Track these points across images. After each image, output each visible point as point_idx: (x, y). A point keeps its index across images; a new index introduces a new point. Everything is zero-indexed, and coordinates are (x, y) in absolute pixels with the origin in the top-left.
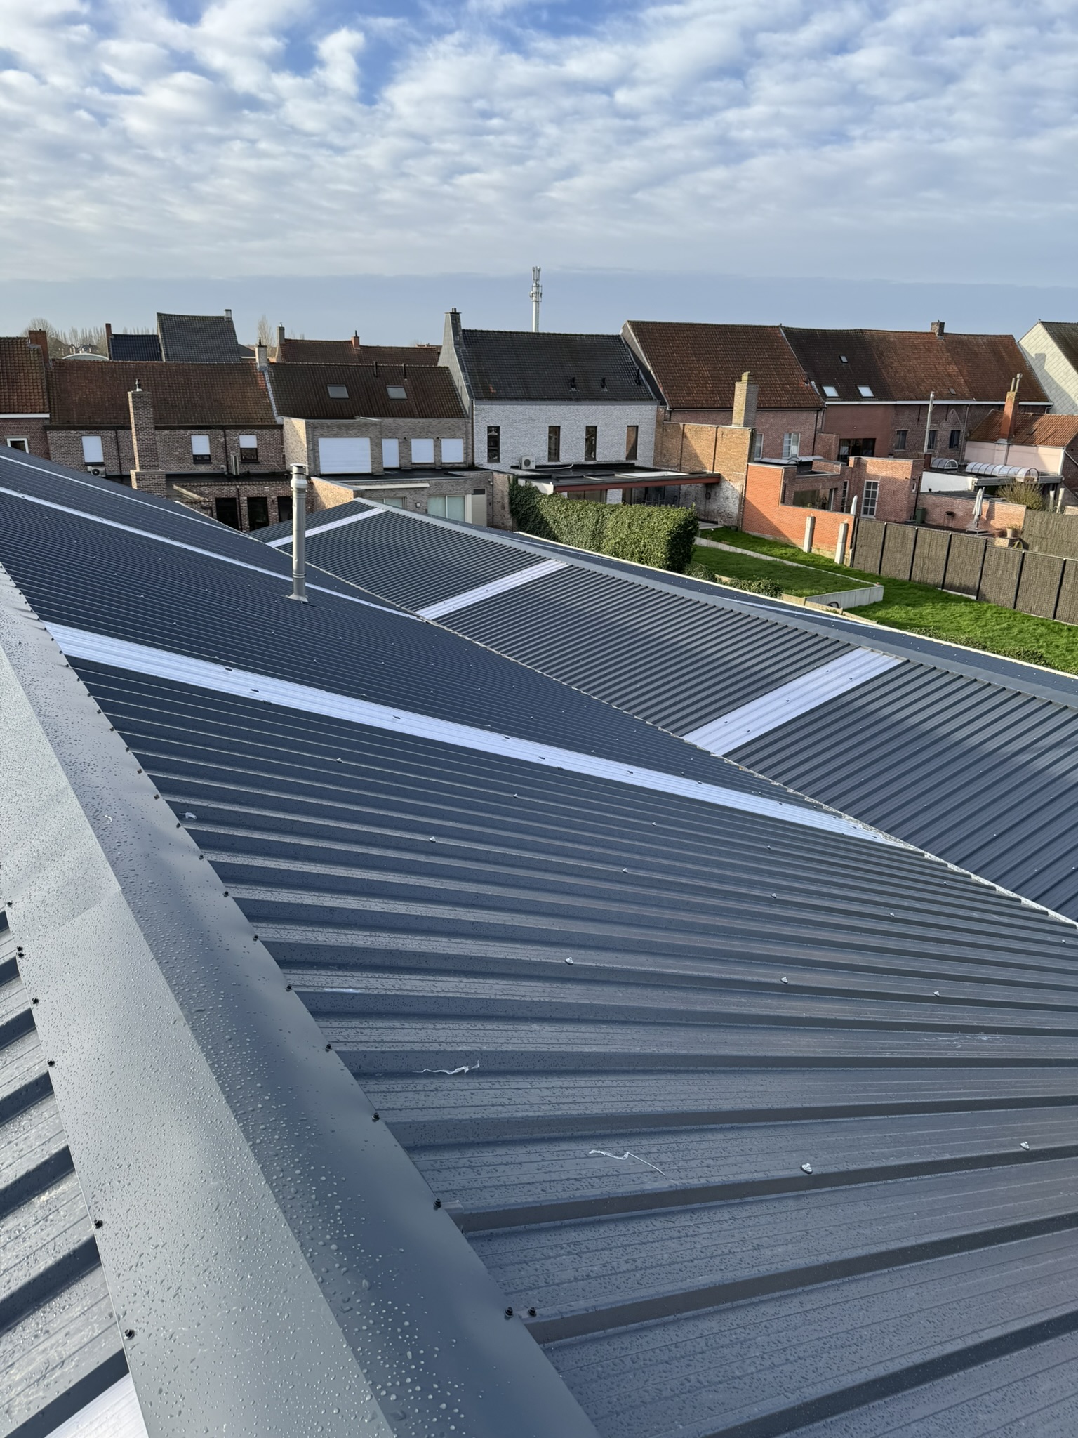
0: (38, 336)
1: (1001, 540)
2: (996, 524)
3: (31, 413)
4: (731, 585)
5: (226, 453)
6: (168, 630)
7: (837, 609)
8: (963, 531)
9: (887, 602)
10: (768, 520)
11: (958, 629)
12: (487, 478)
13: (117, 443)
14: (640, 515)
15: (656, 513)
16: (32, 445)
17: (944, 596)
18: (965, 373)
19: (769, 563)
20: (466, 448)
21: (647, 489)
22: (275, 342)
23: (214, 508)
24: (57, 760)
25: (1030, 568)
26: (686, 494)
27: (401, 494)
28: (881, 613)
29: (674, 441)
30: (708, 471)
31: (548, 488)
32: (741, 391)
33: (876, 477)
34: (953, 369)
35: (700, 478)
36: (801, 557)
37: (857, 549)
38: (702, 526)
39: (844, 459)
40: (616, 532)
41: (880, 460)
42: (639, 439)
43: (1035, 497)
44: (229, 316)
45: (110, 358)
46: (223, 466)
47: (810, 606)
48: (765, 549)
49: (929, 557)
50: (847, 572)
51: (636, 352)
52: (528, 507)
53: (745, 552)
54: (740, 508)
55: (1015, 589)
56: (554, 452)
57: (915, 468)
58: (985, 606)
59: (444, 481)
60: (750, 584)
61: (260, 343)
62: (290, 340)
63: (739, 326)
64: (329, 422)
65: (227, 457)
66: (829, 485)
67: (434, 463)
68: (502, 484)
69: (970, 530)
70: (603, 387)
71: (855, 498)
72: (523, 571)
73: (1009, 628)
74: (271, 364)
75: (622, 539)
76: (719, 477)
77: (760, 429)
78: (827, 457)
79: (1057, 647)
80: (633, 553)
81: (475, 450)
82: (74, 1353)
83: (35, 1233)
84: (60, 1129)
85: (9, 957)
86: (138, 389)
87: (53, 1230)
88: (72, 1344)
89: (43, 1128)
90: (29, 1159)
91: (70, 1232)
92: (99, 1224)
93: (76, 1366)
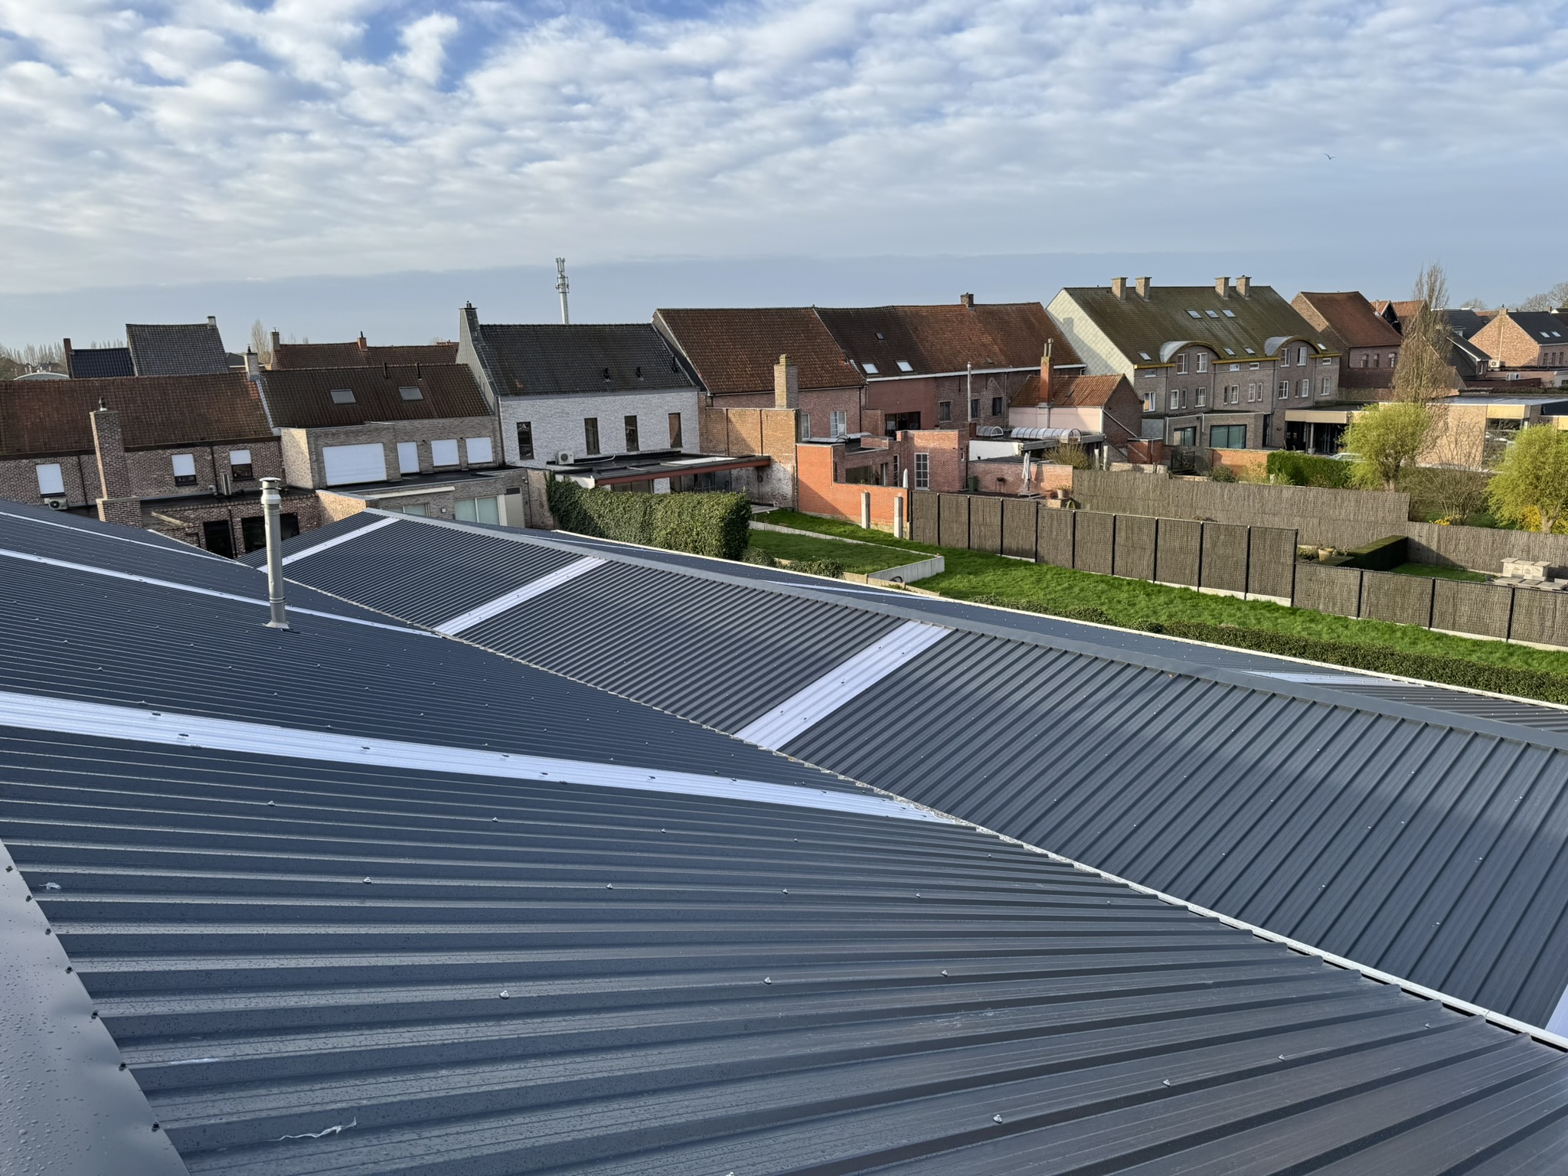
1: (1053, 501)
2: (1047, 485)
4: (791, 568)
5: (215, 472)
6: (88, 677)
7: (899, 584)
8: (1016, 496)
9: (949, 572)
10: (822, 498)
11: (1021, 593)
12: (520, 476)
13: (80, 469)
14: (689, 503)
15: (706, 500)
17: (1005, 561)
18: (999, 342)
19: (829, 542)
20: (494, 447)
21: (696, 476)
22: (270, 347)
23: (202, 533)
25: (1083, 527)
26: (737, 479)
27: (422, 500)
28: (944, 584)
29: (719, 426)
30: (756, 454)
31: (589, 482)
32: (780, 373)
33: (925, 448)
34: (987, 339)
35: (749, 461)
36: (861, 534)
37: (914, 522)
38: (756, 510)
39: (891, 434)
40: (667, 523)
41: (926, 432)
42: (682, 426)
43: (1081, 456)
44: (213, 323)
45: (70, 376)
46: (211, 486)
47: (875, 583)
48: (823, 528)
49: (984, 524)
50: (907, 545)
51: (669, 339)
52: (569, 503)
53: (803, 532)
54: (793, 489)
55: (1071, 548)
56: (593, 443)
57: (961, 438)
58: (1045, 568)
59: (472, 483)
60: (811, 565)
61: (249, 350)
62: (286, 345)
63: (771, 309)
64: (334, 429)
65: (216, 476)
66: (879, 461)
67: (460, 465)
68: (538, 481)
69: (1022, 494)
70: (639, 376)
71: (906, 471)
72: (558, 572)
73: (1070, 587)
74: (264, 371)
75: (673, 529)
76: (769, 459)
77: (804, 408)
78: (875, 433)
79: (1119, 602)
80: (686, 543)
81: (505, 448)
86: (101, 409)
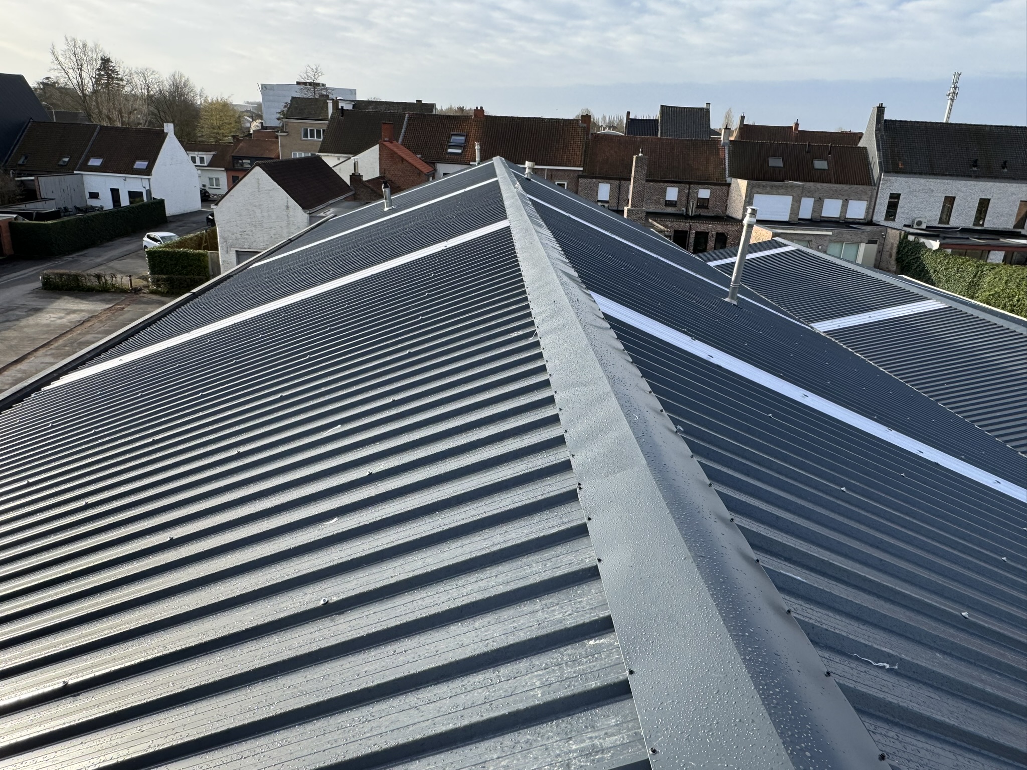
0: (586, 119)
3: (573, 166)
5: (688, 200)
6: (656, 307)
12: (881, 232)
13: (619, 189)
14: (1019, 275)
16: (569, 187)
20: (868, 209)
22: (737, 126)
24: (603, 374)
27: (808, 238)
31: (935, 245)
40: (992, 286)
44: (708, 108)
45: (625, 134)
46: (683, 209)
52: (912, 257)
56: (946, 215)
59: (844, 231)
61: (725, 127)
62: (747, 125)
64: (764, 183)
65: (688, 203)
67: (839, 218)
68: (893, 238)
70: (1003, 168)
72: (904, 306)
74: (731, 141)
80: (1005, 305)
81: (876, 210)
82: (610, 748)
83: (586, 662)
84: (603, 603)
85: (572, 488)
86: (640, 155)
87: (598, 665)
88: (608, 742)
89: (591, 599)
90: (582, 615)
91: (608, 670)
92: (631, 672)
93: (612, 756)
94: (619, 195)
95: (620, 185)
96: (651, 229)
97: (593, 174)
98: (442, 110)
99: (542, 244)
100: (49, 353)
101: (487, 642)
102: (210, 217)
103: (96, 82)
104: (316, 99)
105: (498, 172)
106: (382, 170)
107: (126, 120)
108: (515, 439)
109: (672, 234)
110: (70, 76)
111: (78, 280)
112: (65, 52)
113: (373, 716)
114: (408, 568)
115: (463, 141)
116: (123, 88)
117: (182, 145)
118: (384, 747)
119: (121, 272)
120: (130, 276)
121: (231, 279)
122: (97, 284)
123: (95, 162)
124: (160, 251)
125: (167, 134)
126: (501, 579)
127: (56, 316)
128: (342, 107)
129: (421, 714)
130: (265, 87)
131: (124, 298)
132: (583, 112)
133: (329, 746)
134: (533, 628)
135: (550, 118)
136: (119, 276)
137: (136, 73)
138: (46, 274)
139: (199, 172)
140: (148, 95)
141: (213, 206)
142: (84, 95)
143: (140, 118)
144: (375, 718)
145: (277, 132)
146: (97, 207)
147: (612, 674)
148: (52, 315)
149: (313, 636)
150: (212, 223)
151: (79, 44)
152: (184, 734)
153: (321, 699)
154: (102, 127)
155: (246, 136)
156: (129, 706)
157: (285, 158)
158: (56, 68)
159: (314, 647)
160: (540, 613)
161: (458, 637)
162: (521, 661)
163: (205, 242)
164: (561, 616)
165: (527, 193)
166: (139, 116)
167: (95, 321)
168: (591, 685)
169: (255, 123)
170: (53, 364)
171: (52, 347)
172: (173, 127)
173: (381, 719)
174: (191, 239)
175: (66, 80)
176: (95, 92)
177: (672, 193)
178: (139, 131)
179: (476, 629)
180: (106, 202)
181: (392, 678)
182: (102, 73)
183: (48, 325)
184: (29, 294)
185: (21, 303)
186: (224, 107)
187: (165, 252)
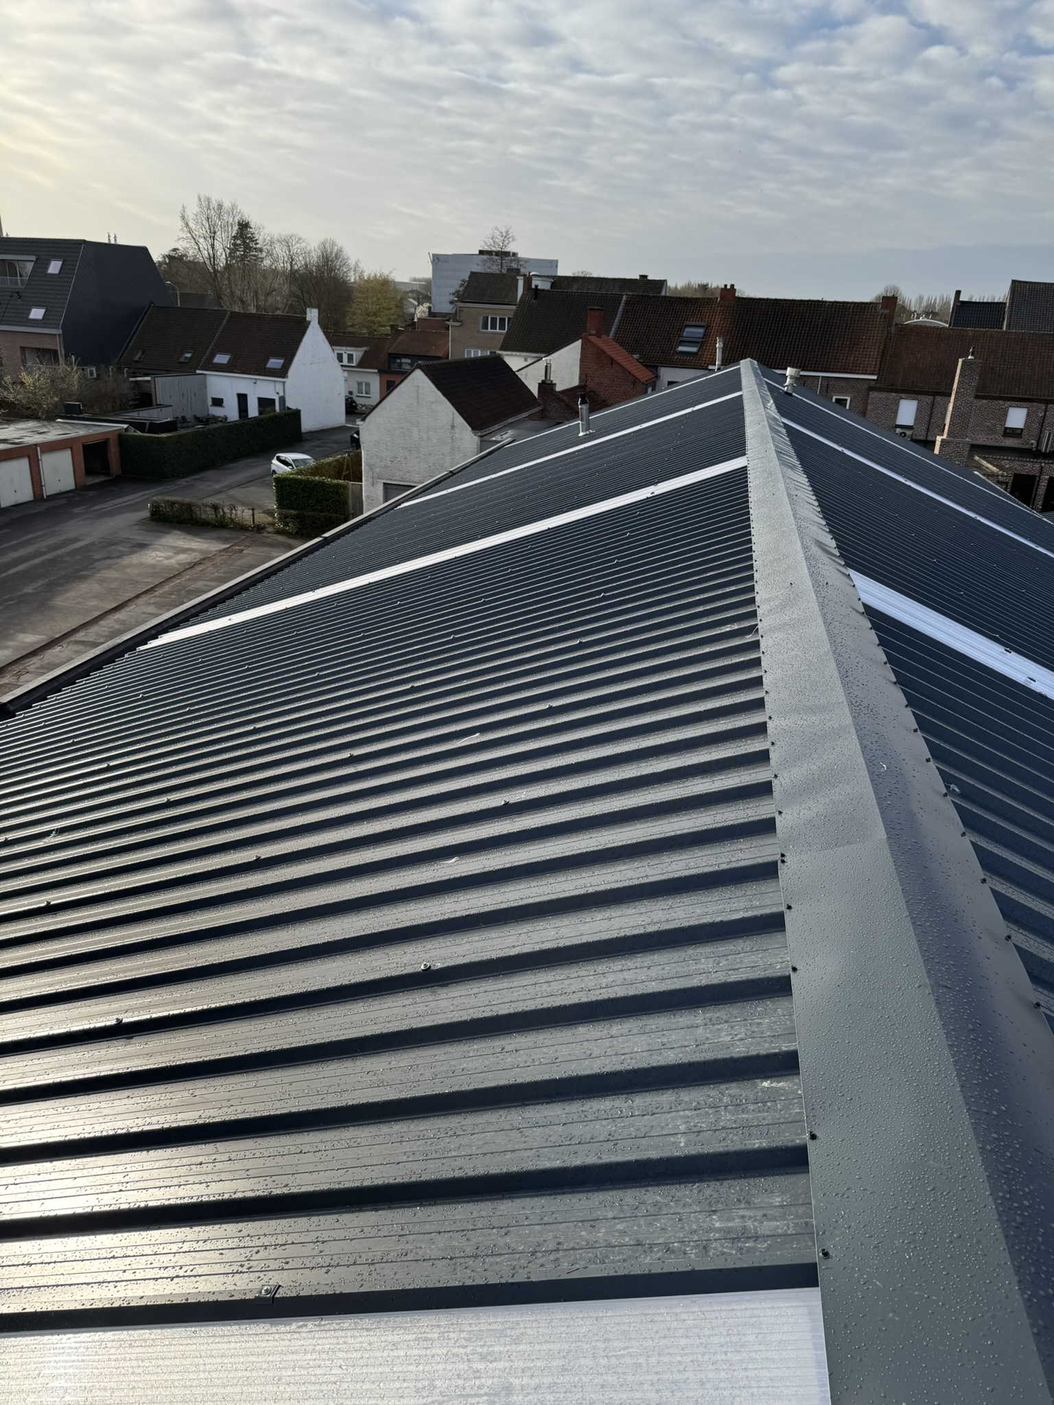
0: (890, 301)
3: (861, 374)
5: (1042, 428)
6: (955, 598)
13: (932, 408)
16: (853, 404)
23: (1010, 483)
24: (844, 698)
45: (951, 325)
46: (1033, 441)
65: (1041, 433)
82: (768, 1236)
83: (753, 1111)
84: (790, 1031)
85: (771, 859)
86: (970, 357)
87: (768, 1117)
88: (767, 1227)
89: (775, 1022)
90: (759, 1044)
91: (783, 1127)
92: (813, 1137)
93: (768, 1249)
94: (931, 419)
95: (933, 404)
96: (976, 473)
97: (892, 385)
98: (676, 288)
99: (789, 496)
100: (152, 601)
101: (623, 1057)
102: (355, 435)
103: (230, 253)
104: (503, 275)
105: (744, 382)
106: (583, 375)
107: (261, 303)
108: (703, 778)
109: (1010, 480)
110: (201, 246)
111: (191, 510)
112: (196, 215)
113: (464, 1131)
114: (536, 937)
115: (701, 336)
116: (262, 261)
117: (327, 338)
118: (471, 1173)
119: (243, 504)
120: (253, 510)
121: (373, 522)
122: (214, 516)
123: (222, 359)
124: (291, 479)
125: (309, 322)
126: (653, 972)
127: (162, 555)
128: (536, 286)
129: (523, 1139)
130: (438, 259)
131: (244, 537)
132: (887, 291)
133: (405, 1158)
134: (688, 1049)
135: (833, 300)
136: (240, 508)
137: (279, 241)
138: (156, 502)
139: (346, 374)
140: (291, 270)
141: (359, 422)
142: (216, 271)
143: (279, 302)
144: (465, 1133)
145: (448, 320)
146: (220, 417)
147: (787, 1134)
148: (158, 553)
149: (407, 1009)
150: (356, 443)
151: (214, 204)
152: (240, 1109)
153: (403, 1096)
154: (233, 313)
155: (409, 325)
156: (184, 1062)
157: (457, 357)
158: (185, 236)
159: (404, 1026)
160: (700, 1031)
161: (586, 1043)
162: (665, 1091)
163: (347, 469)
164: (729, 1038)
165: (783, 415)
166: (278, 298)
167: (209, 564)
168: (754, 1144)
169: (421, 307)
170: (156, 615)
171: (157, 594)
172: (317, 314)
173: (473, 1137)
174: (329, 464)
175: (196, 252)
176: (228, 267)
177: (1017, 417)
178: (275, 319)
179: (611, 1037)
180: (231, 411)
181: (493, 1084)
182: (238, 242)
183: (153, 566)
184: (135, 525)
185: (125, 536)
186: (383, 286)
187: (296, 480)
